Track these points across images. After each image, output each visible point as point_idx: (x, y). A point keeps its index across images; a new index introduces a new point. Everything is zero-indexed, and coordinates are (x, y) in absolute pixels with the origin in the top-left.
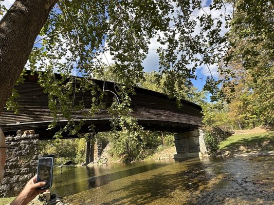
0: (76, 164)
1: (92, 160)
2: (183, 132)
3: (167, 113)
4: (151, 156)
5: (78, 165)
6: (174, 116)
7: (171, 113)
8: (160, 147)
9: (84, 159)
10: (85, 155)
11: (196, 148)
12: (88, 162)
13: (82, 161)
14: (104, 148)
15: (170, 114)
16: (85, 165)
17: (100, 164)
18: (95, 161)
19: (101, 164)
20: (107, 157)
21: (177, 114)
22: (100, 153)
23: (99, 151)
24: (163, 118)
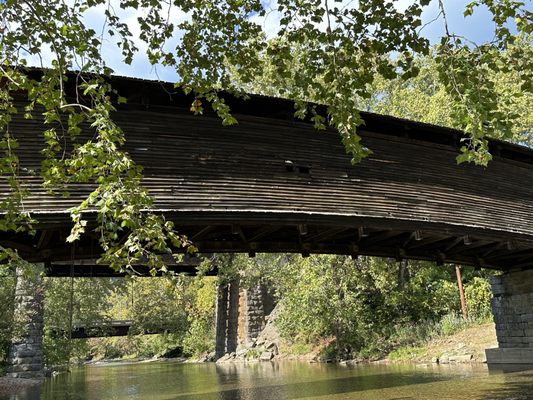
0: (187, 356)
1: (233, 348)
2: (524, 269)
3: (443, 196)
4: (409, 349)
5: (193, 360)
6: (472, 205)
8: (449, 320)
9: (211, 343)
10: (214, 330)
12: (220, 354)
13: (205, 348)
14: (267, 311)
15: (454, 199)
16: (212, 360)
17: (253, 361)
18: (240, 350)
19: (256, 360)
20: (276, 341)
21: (487, 199)
22: (256, 327)
23: (251, 320)
24: (425, 213)
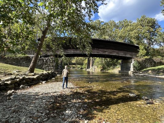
0: (83, 69)
7: (113, 50)
10: (87, 65)
11: (129, 69)
12: (87, 69)
18: (90, 68)
19: (92, 70)
23: (92, 64)
